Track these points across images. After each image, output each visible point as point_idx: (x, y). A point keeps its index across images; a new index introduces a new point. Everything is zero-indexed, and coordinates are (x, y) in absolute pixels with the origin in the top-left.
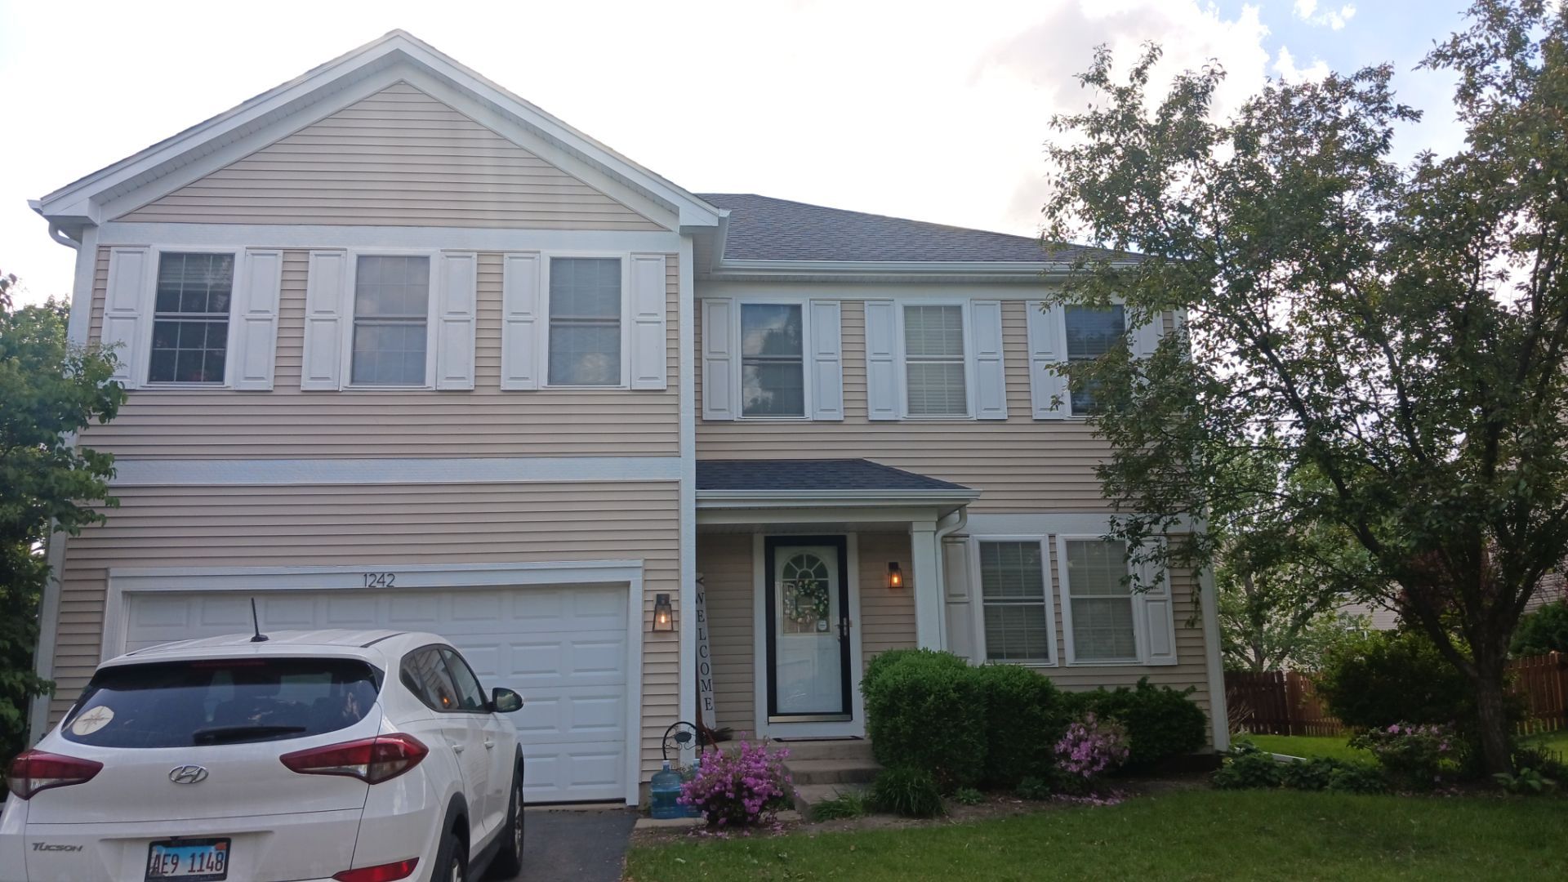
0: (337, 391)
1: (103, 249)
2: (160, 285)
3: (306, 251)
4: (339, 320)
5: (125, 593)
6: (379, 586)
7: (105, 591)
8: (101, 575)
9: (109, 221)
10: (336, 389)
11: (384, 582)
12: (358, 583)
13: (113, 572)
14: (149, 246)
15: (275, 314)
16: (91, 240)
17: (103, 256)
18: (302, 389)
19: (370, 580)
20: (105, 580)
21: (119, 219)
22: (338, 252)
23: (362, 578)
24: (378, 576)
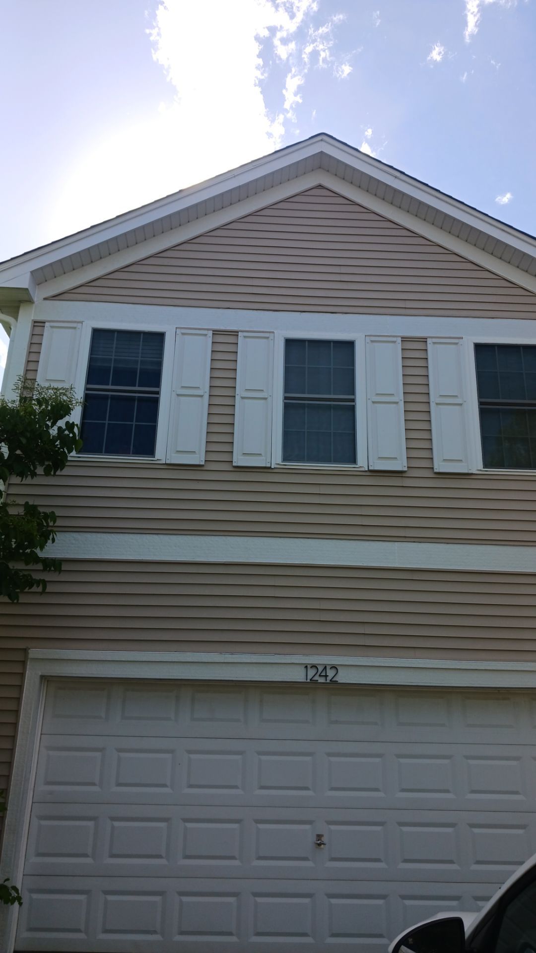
0: (270, 468)
1: (38, 324)
2: (91, 360)
3: (235, 333)
4: (269, 399)
5: (42, 677)
6: (321, 680)
7: (22, 675)
8: (19, 657)
9: (45, 299)
10: (268, 465)
11: (326, 676)
12: (298, 675)
13: (34, 653)
14: (82, 322)
15: (205, 390)
16: (27, 317)
17: (38, 330)
18: (234, 464)
19: (311, 673)
20: (24, 663)
21: (55, 297)
22: (266, 335)
23: (303, 670)
24: (320, 669)
